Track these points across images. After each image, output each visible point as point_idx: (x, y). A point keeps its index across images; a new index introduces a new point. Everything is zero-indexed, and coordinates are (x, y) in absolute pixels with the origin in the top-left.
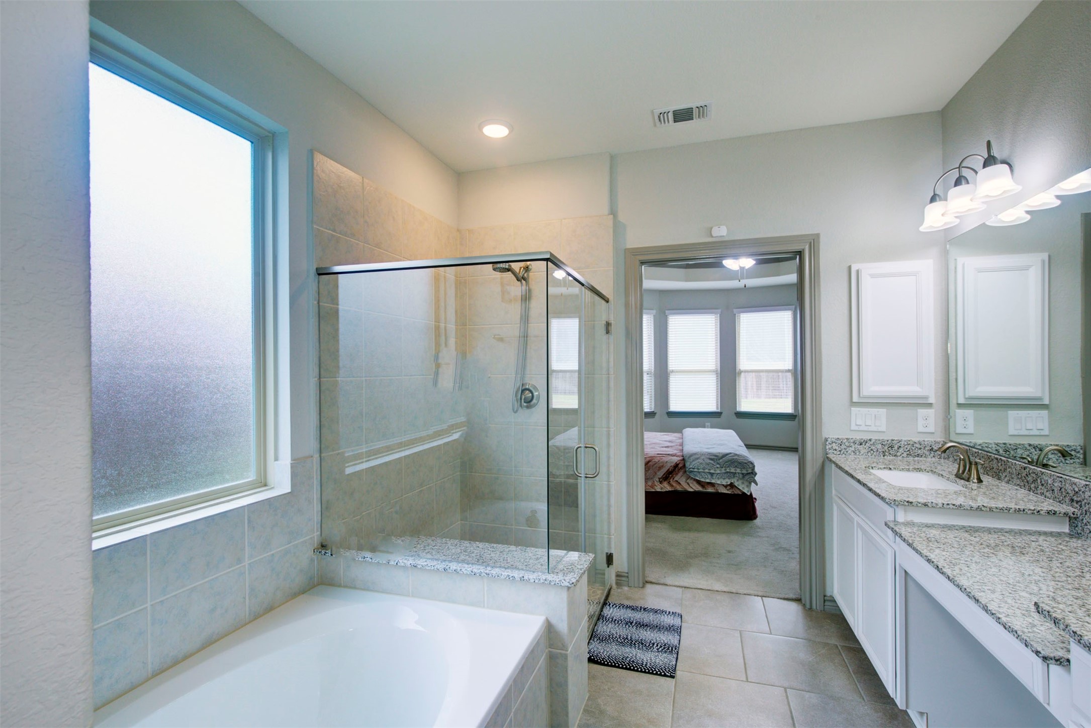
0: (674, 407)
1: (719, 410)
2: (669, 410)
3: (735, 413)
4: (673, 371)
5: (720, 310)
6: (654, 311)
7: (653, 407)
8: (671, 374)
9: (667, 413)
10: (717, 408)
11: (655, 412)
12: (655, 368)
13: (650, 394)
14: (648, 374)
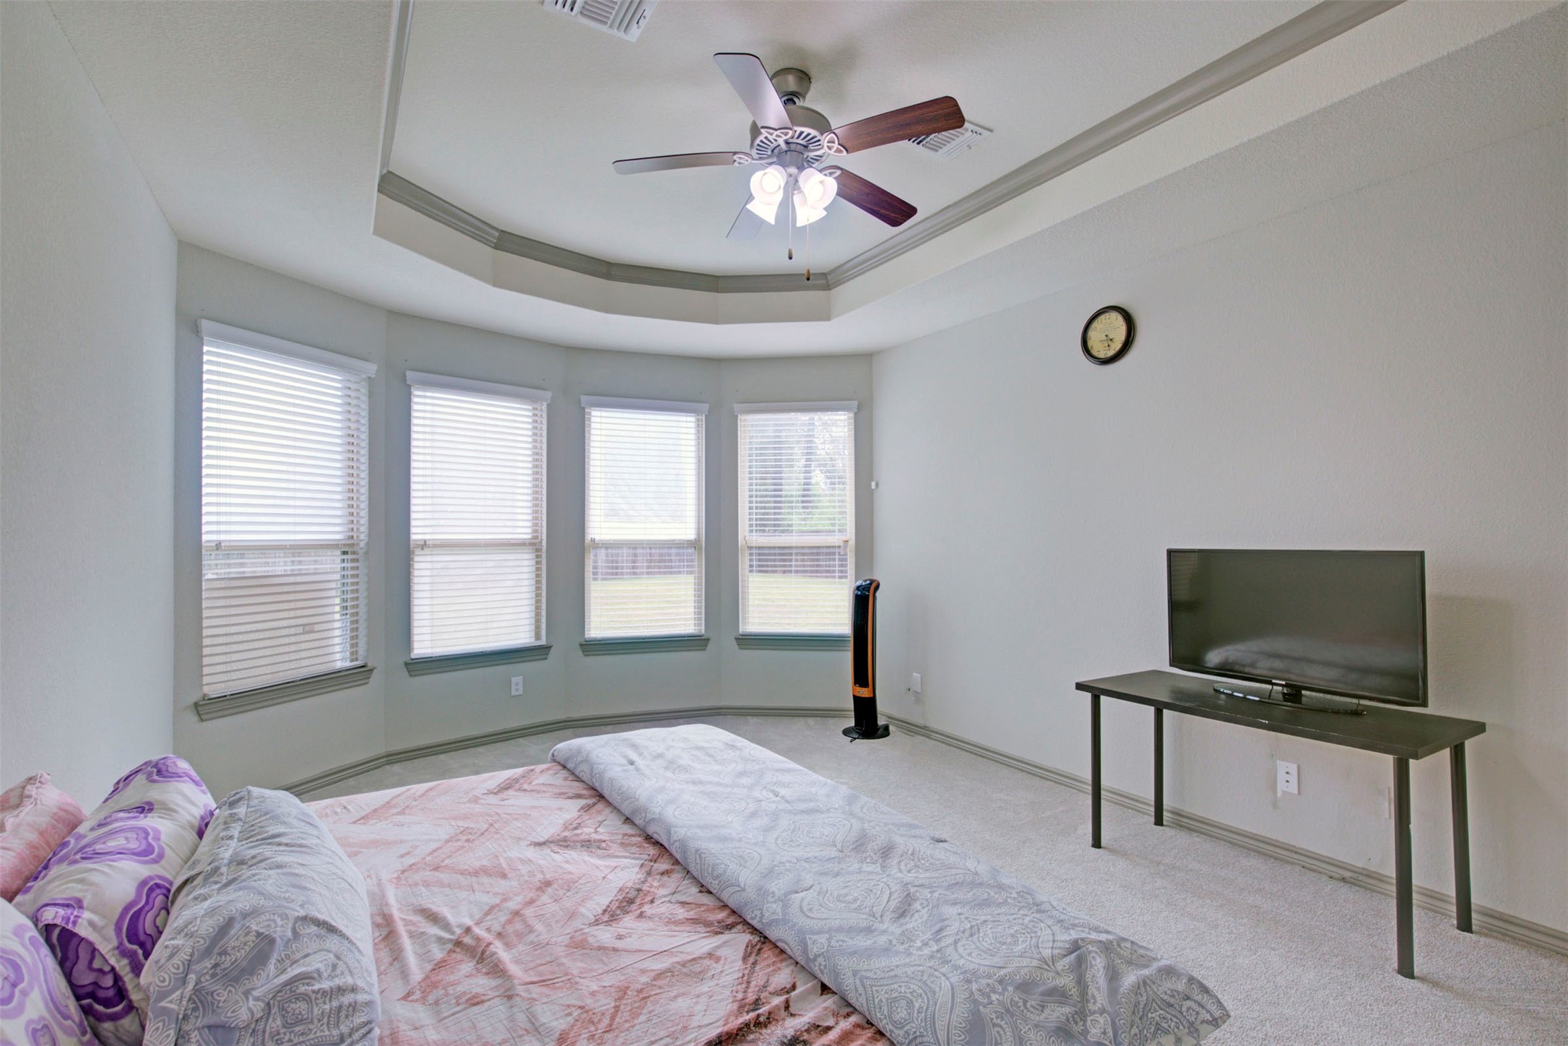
0: (425, 644)
1: (543, 642)
2: (413, 656)
3: (581, 645)
4: (424, 545)
5: (549, 394)
6: (371, 369)
7: (362, 650)
8: (418, 551)
9: (406, 664)
10: (538, 636)
11: (370, 665)
12: (370, 535)
13: (352, 615)
14: (345, 553)
